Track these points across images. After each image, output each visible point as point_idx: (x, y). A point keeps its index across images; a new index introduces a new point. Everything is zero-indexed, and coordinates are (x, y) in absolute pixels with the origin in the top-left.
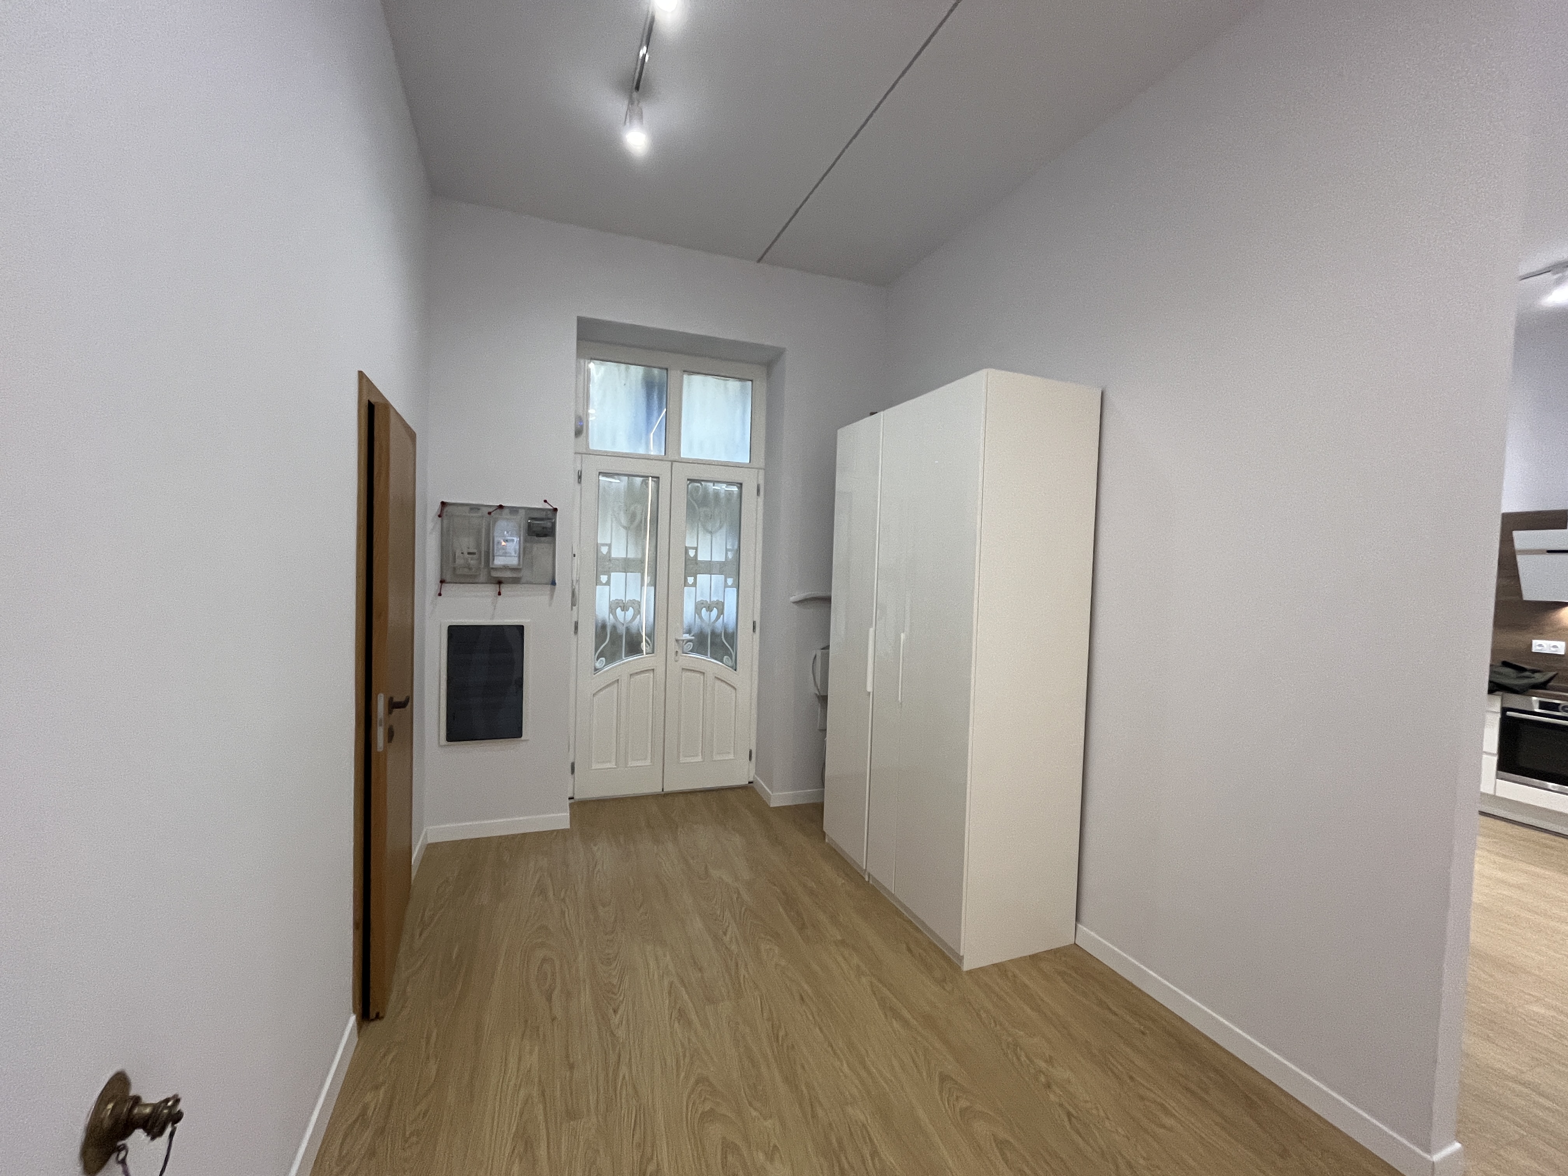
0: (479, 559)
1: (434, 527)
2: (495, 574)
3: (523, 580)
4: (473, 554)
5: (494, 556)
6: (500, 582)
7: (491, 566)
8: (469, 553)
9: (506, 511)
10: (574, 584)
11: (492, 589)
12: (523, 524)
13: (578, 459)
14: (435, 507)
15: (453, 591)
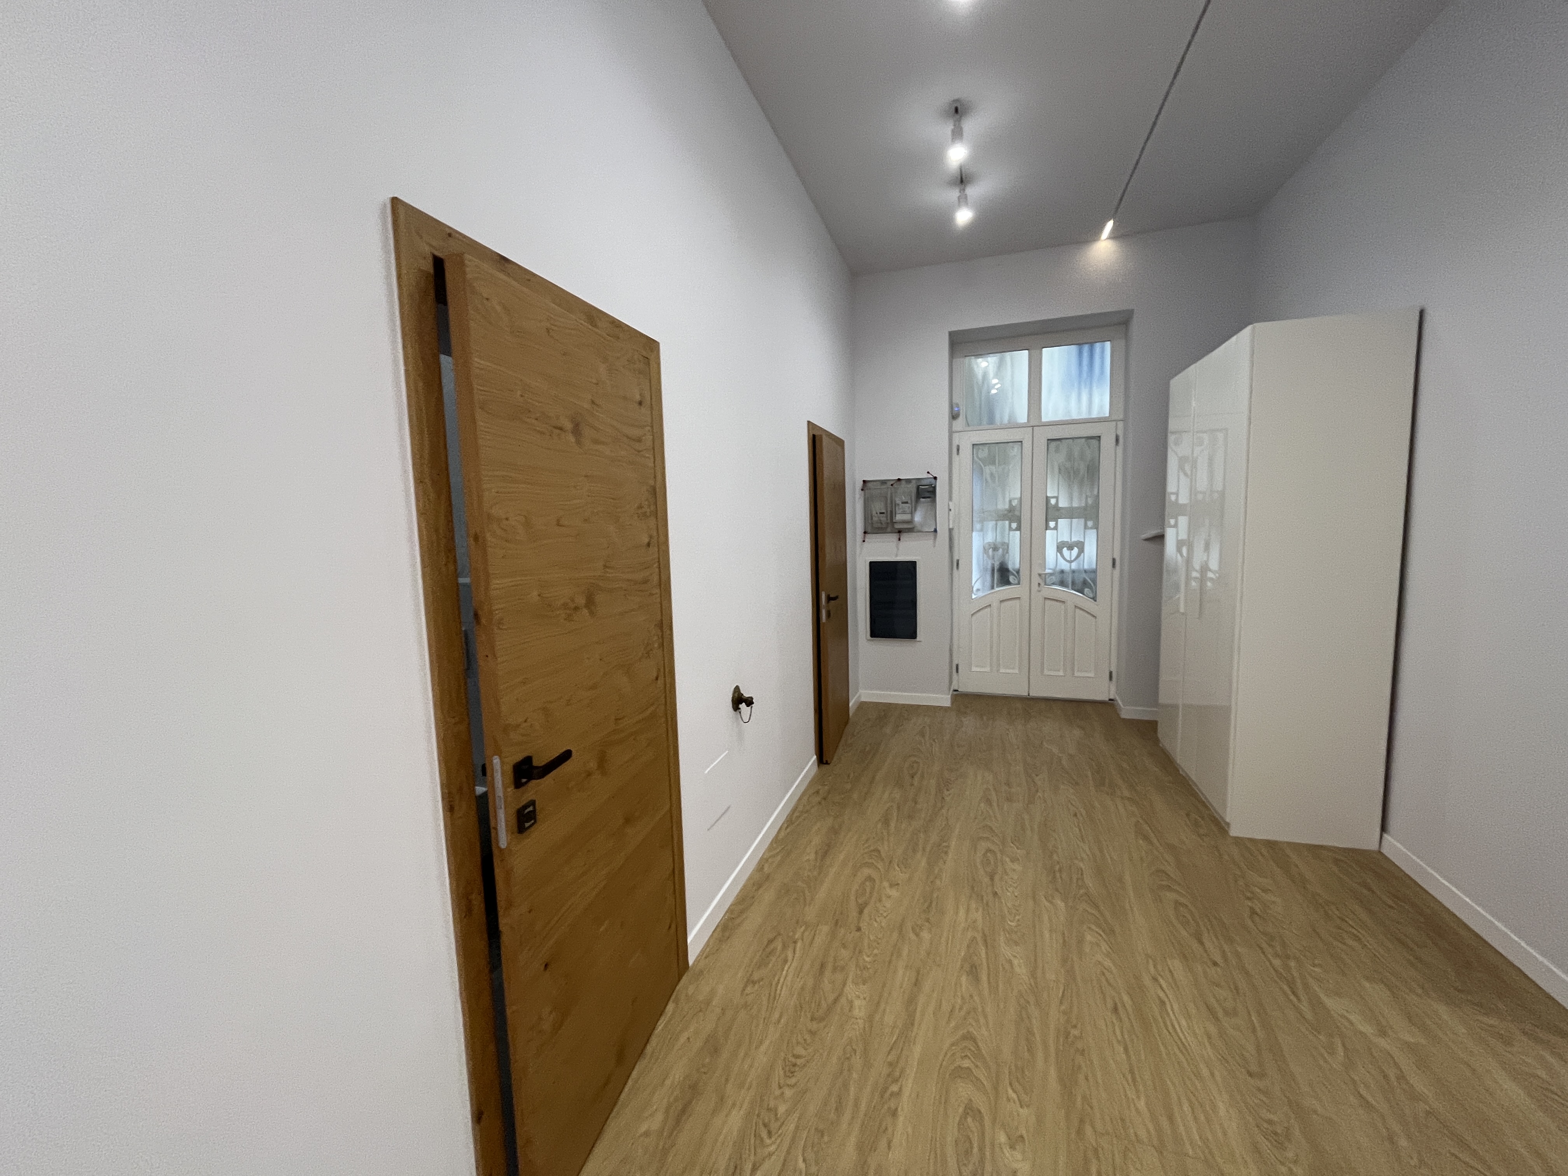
0: (887, 517)
1: (860, 498)
2: (897, 526)
3: (915, 530)
4: (883, 513)
5: (895, 514)
6: (900, 532)
7: (894, 521)
8: (881, 513)
9: (903, 482)
10: (951, 531)
11: (895, 536)
12: (914, 490)
13: (956, 436)
14: (860, 484)
15: (871, 538)
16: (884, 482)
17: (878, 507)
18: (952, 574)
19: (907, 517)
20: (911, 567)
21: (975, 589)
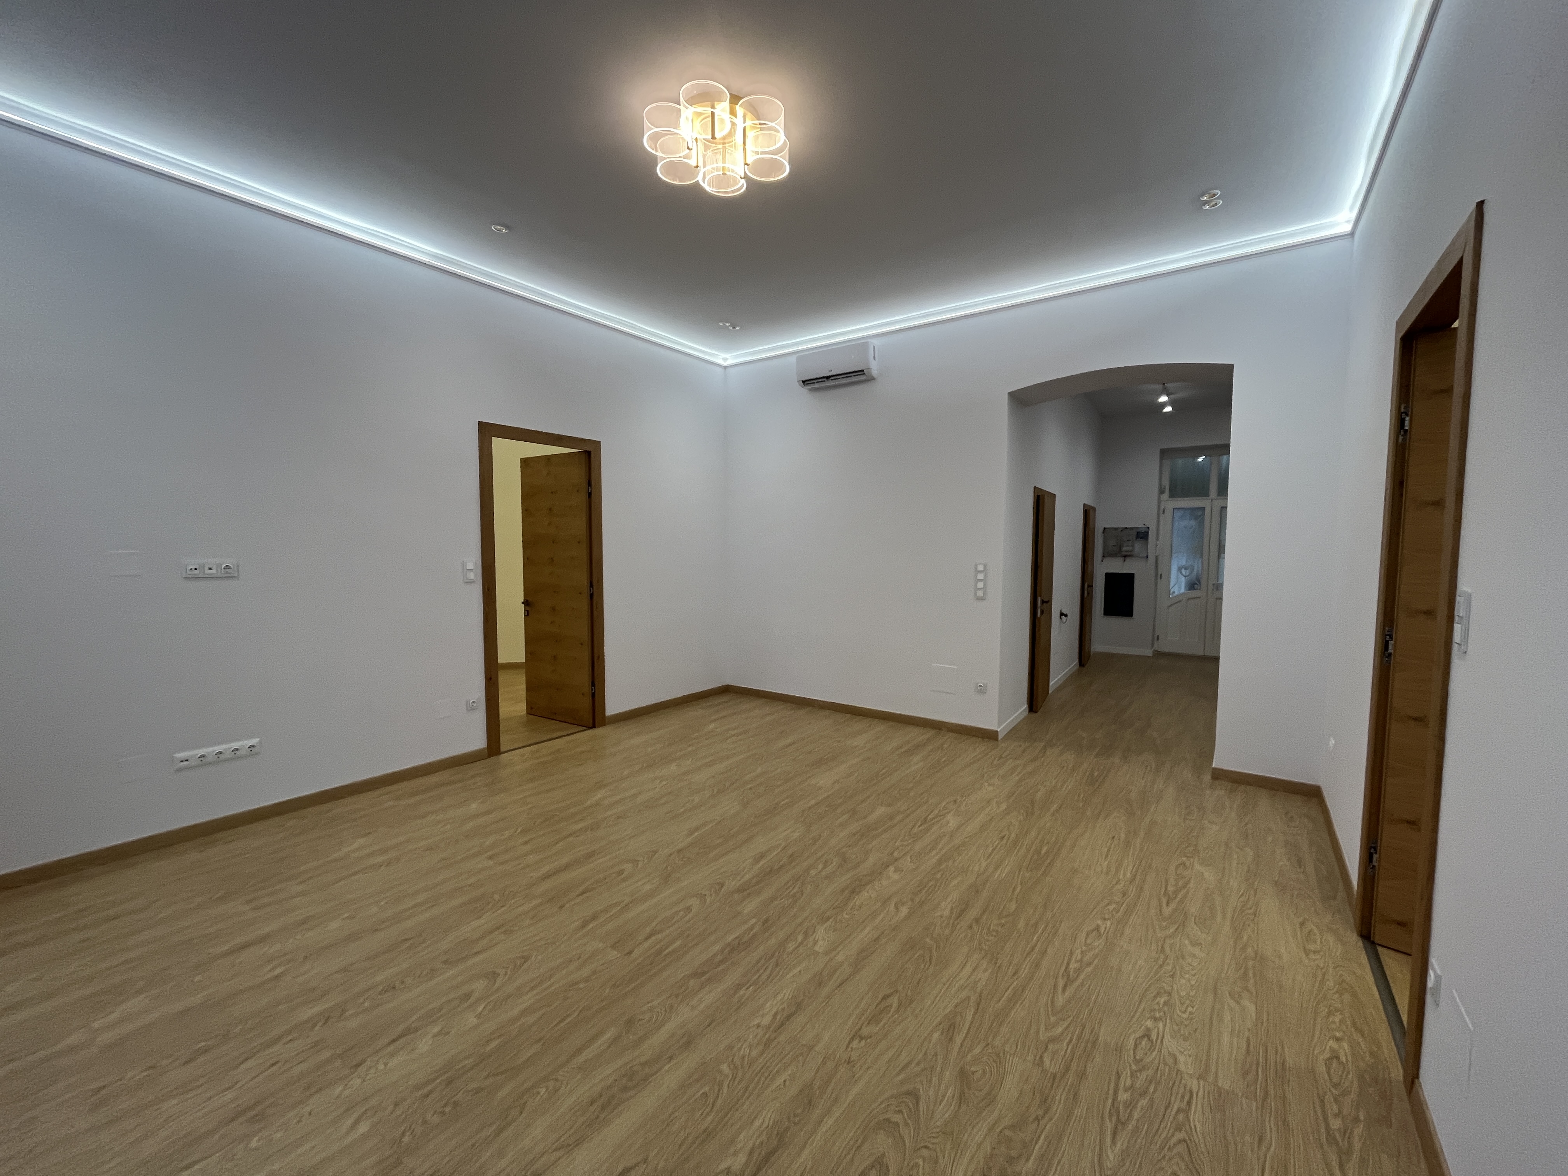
0: (1117, 548)
1: (1101, 537)
2: (1124, 553)
3: (1135, 555)
4: (1114, 546)
5: (1123, 547)
6: (1125, 556)
7: (1122, 550)
9: (1128, 529)
10: (1157, 557)
11: (1122, 559)
12: (1136, 534)
13: (1163, 504)
14: (1102, 530)
15: (1106, 560)
16: (1116, 529)
17: (1112, 542)
18: (1156, 584)
19: (1130, 548)
20: (1131, 577)
21: (1171, 592)
